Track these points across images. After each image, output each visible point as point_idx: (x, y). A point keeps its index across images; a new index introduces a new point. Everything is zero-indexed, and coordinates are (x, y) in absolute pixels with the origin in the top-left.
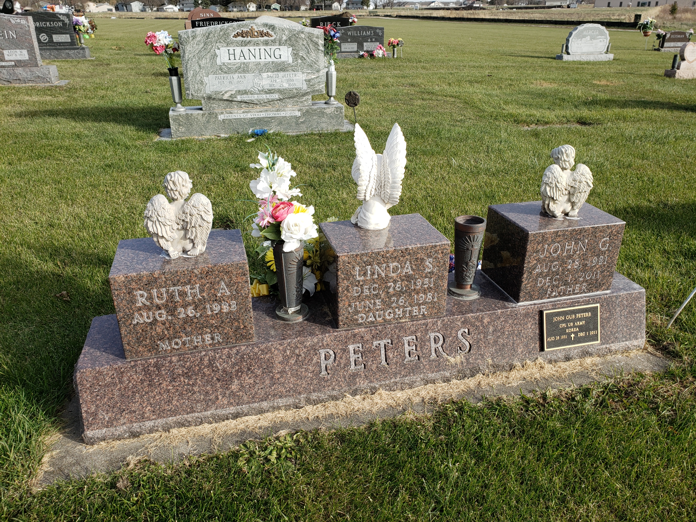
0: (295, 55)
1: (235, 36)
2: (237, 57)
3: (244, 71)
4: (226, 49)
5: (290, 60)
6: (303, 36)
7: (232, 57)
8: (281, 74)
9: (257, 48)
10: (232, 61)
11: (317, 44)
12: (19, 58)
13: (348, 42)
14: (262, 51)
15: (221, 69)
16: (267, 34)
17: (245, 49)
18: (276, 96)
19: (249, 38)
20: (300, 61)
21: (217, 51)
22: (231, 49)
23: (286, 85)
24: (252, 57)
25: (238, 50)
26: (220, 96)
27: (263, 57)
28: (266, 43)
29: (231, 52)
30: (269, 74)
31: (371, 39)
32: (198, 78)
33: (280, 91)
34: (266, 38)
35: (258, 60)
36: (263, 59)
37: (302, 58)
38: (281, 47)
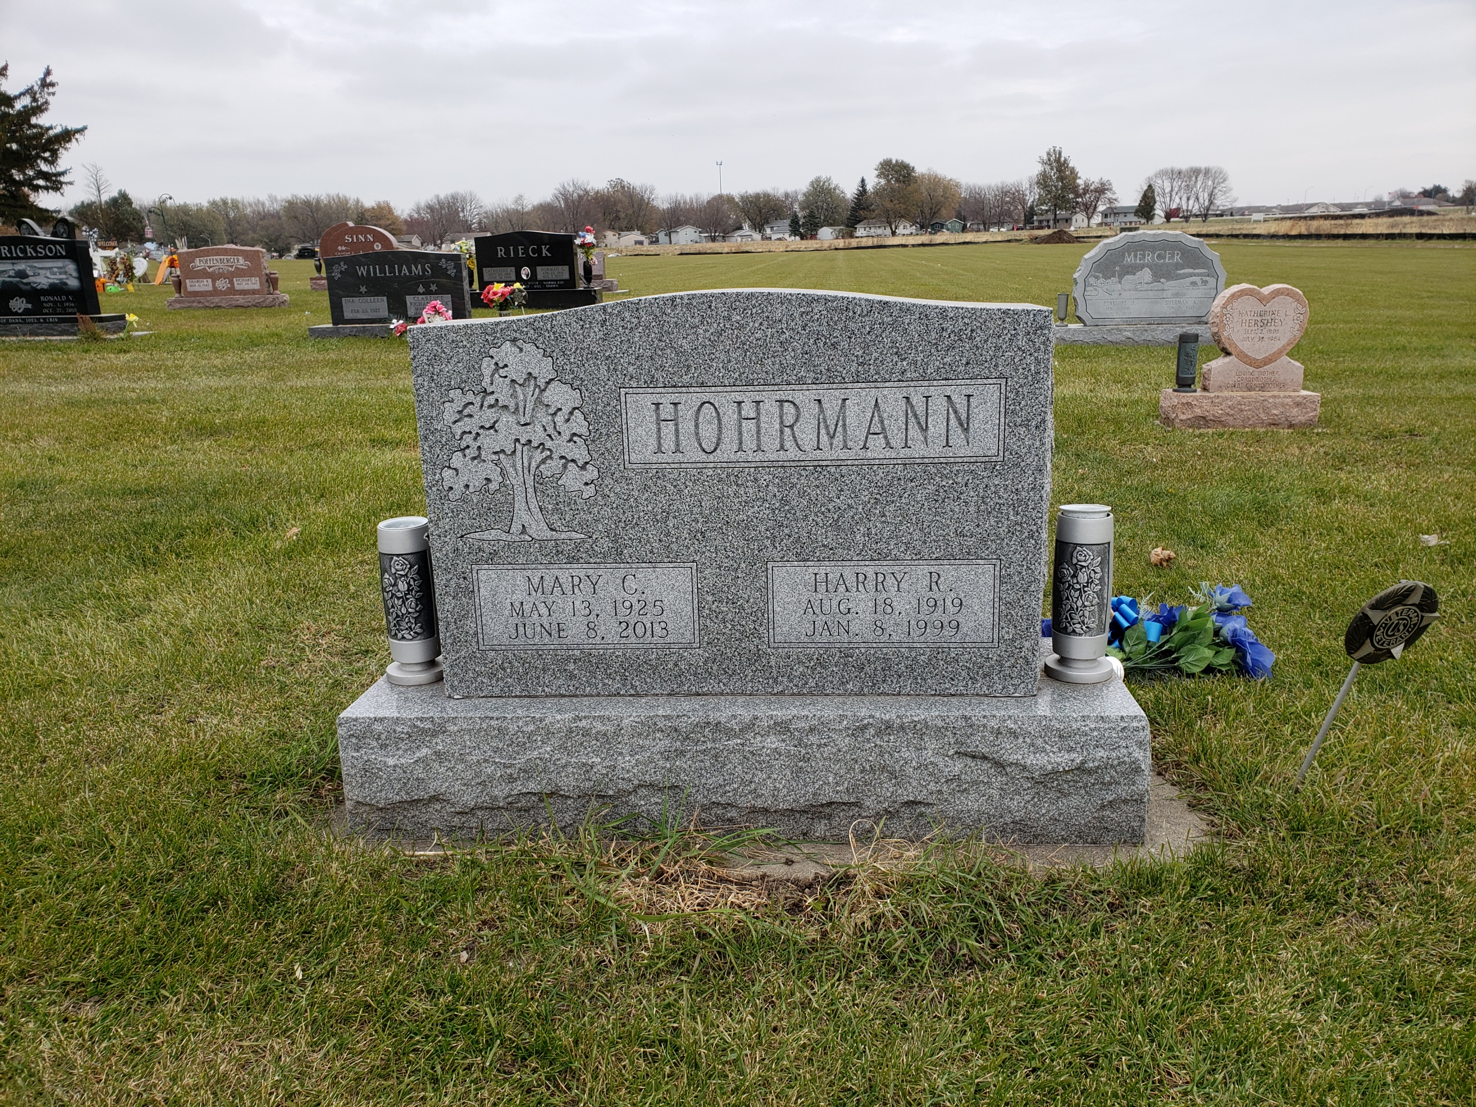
13: (360, 295)
31: (427, 286)
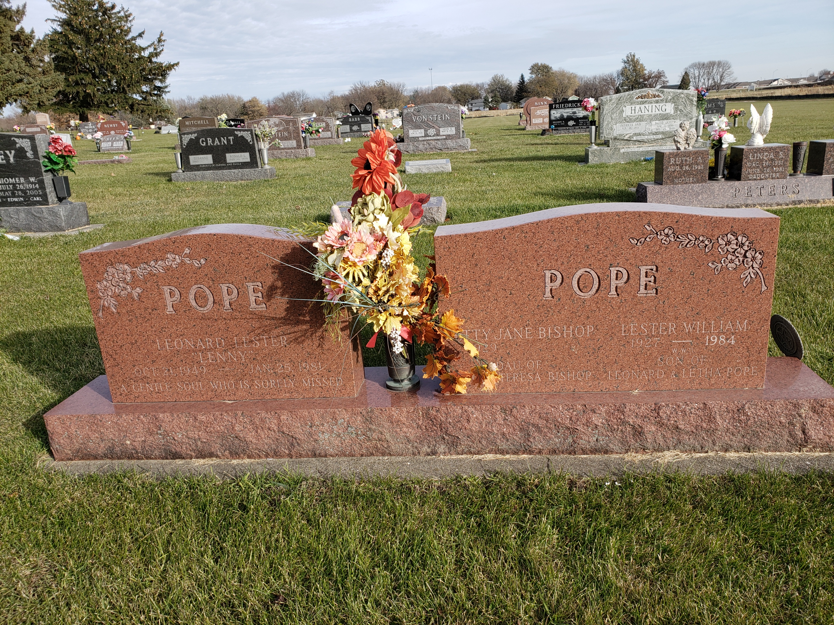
0: (676, 109)
1: (637, 98)
2: (637, 111)
3: (640, 121)
4: (630, 107)
5: (672, 112)
6: (683, 96)
7: (633, 112)
8: (665, 121)
9: (650, 105)
10: (633, 114)
11: (692, 100)
12: (449, 133)
14: (654, 107)
15: (625, 120)
16: (658, 96)
17: (642, 106)
18: (660, 136)
19: (646, 99)
20: (679, 112)
21: (624, 108)
22: (633, 107)
23: (668, 129)
24: (646, 111)
25: (638, 107)
26: (622, 137)
27: (654, 111)
28: (657, 102)
29: (633, 108)
30: (657, 122)
31: (712, 111)
32: (610, 126)
33: (663, 133)
34: (657, 98)
35: (650, 113)
36: (654, 112)
37: (681, 111)
38: (667, 104)
